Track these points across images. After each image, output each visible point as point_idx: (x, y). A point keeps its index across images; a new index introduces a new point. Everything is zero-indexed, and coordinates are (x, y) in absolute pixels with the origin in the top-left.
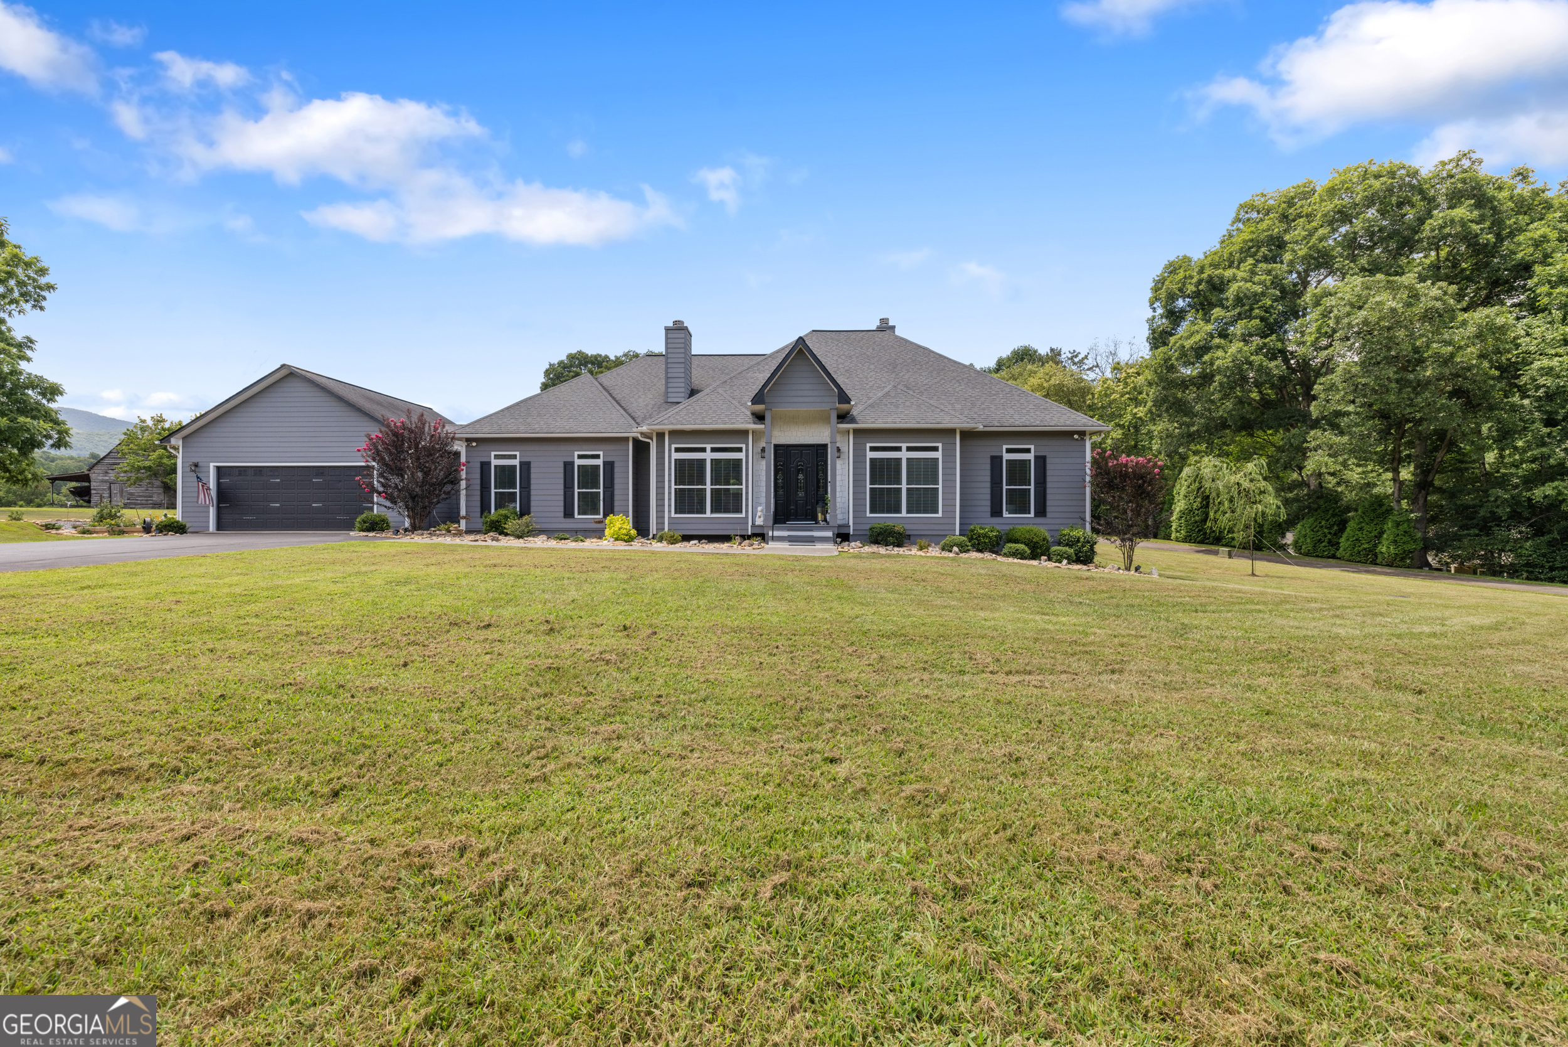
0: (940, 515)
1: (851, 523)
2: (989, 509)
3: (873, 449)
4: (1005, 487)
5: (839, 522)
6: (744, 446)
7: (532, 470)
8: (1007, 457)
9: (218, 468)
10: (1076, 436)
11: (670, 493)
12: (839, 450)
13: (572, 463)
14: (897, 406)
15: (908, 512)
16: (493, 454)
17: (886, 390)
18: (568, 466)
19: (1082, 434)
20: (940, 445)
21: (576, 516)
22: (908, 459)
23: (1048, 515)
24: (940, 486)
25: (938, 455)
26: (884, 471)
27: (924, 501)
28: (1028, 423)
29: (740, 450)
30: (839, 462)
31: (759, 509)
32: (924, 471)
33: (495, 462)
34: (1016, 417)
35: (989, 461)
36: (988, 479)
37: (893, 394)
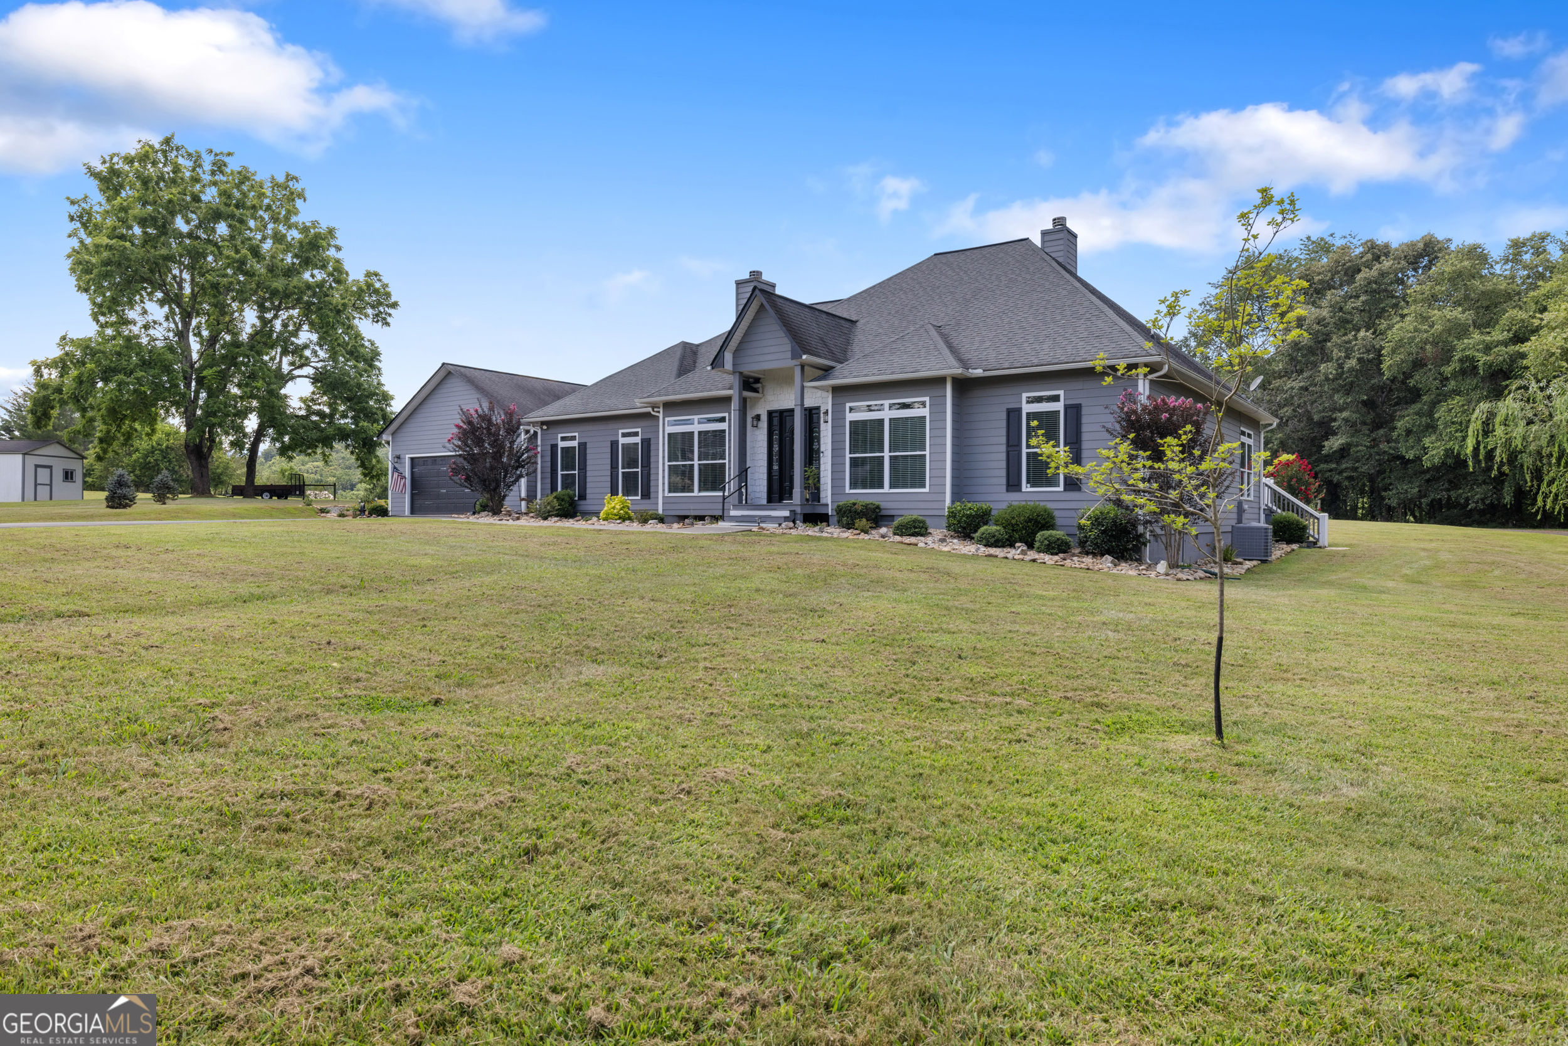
0: (927, 489)
1: (831, 502)
2: (1004, 481)
3: (852, 410)
4: (1024, 451)
6: (726, 415)
7: (588, 451)
8: (1027, 409)
9: (412, 459)
11: (664, 470)
12: (827, 412)
13: (618, 442)
14: (893, 354)
15: (891, 487)
16: (560, 436)
18: (614, 445)
20: (927, 399)
24: (928, 452)
25: (925, 412)
26: (865, 436)
27: (908, 472)
29: (722, 420)
32: (910, 434)
33: (561, 445)
34: (1044, 352)
35: (1004, 415)
36: (1004, 440)
37: (908, 337)
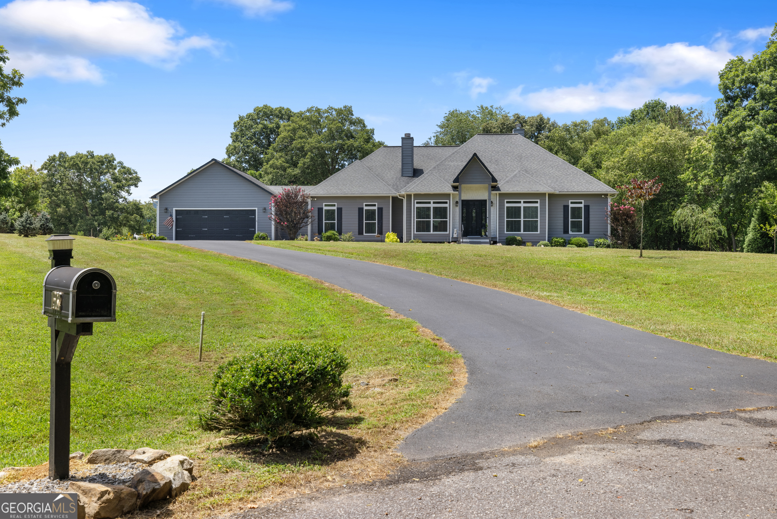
0: (539, 232)
1: (498, 236)
2: (562, 230)
3: (508, 202)
4: (570, 220)
5: (492, 236)
6: (448, 201)
7: (343, 212)
8: (571, 206)
9: (177, 211)
10: (603, 196)
11: (414, 223)
12: (492, 202)
13: (363, 208)
14: (519, 182)
15: (524, 231)
16: (324, 204)
17: (515, 173)
18: (361, 210)
19: (606, 195)
20: (539, 200)
21: (364, 234)
22: (524, 207)
23: (590, 233)
24: (539, 219)
25: (538, 205)
26: (514, 212)
27: (531, 226)
28: (580, 190)
29: (446, 203)
30: (492, 208)
31: (455, 230)
32: (531, 212)
33: (325, 208)
34: (576, 187)
35: (562, 208)
36: (562, 216)
37: (518, 175)
